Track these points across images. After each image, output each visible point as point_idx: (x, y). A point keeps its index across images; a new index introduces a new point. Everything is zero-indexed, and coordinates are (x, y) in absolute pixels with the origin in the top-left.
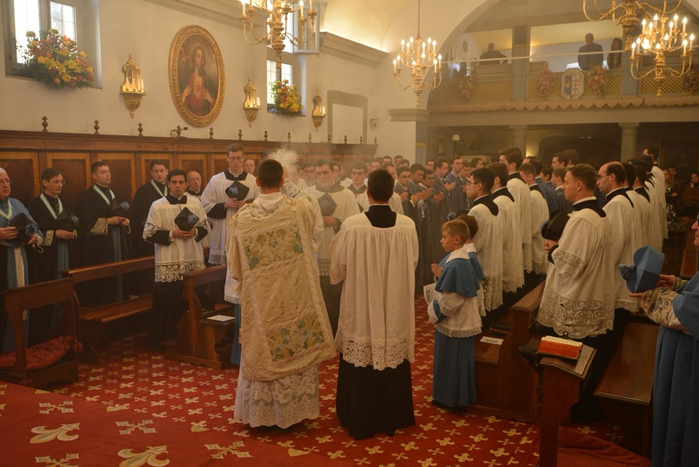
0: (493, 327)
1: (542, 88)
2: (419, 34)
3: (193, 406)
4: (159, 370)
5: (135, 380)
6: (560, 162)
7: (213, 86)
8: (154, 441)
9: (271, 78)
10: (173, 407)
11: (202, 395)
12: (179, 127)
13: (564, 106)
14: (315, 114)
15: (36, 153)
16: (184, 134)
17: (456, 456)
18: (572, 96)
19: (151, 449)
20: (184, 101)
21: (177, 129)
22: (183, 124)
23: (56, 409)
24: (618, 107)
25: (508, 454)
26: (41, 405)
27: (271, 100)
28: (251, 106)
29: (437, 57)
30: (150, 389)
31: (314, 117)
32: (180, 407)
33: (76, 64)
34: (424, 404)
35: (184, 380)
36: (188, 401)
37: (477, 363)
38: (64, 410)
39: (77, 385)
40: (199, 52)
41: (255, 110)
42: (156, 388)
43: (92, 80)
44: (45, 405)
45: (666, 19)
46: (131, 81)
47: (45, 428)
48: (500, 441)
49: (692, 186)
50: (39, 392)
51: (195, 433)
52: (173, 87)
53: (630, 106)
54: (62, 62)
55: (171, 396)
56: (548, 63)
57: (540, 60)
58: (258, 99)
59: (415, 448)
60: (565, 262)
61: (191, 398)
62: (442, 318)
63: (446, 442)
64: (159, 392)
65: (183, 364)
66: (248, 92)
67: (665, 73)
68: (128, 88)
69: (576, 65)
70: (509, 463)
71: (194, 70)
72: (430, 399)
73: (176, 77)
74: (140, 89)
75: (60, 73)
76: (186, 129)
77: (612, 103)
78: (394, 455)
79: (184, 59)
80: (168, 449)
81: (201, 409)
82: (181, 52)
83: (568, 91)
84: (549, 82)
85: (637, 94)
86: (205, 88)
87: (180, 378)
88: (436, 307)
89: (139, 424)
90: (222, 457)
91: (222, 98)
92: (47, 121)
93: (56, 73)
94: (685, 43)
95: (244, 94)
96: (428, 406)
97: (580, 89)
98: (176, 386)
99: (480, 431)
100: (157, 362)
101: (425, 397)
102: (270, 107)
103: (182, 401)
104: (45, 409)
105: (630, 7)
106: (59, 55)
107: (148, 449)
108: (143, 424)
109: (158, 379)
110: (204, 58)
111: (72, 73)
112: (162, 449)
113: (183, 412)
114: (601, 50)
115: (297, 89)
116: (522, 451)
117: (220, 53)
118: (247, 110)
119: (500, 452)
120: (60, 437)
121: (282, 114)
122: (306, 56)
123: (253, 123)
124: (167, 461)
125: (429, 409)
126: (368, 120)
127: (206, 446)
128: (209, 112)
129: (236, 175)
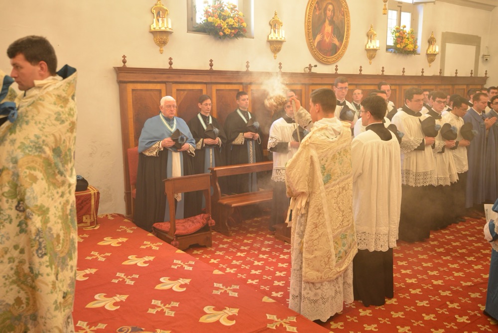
3: (280, 279)
4: (269, 246)
5: (248, 251)
7: (340, 31)
8: (232, 303)
9: (392, 24)
10: (265, 277)
12: (310, 65)
14: (428, 52)
15: (205, 85)
16: (314, 70)
19: (227, 310)
20: (316, 46)
21: (308, 66)
22: (314, 62)
26: (175, 261)
27: (391, 42)
28: (372, 47)
30: (255, 260)
31: (428, 55)
32: (270, 278)
33: (233, 21)
34: (476, 312)
35: (282, 256)
36: (278, 274)
38: (186, 268)
40: (330, 7)
41: (375, 50)
42: (260, 260)
43: (246, 32)
46: (275, 32)
47: (169, 279)
50: (179, 251)
51: (264, 302)
52: (308, 35)
54: (224, 20)
55: (267, 268)
58: (378, 42)
61: (281, 272)
62: (496, 237)
64: (260, 263)
66: (370, 36)
68: (274, 36)
71: (325, 21)
72: (483, 308)
73: (310, 27)
74: (281, 37)
75: (223, 28)
76: (316, 66)
79: (317, 13)
80: (239, 312)
81: (284, 282)
82: (315, 8)
86: (334, 34)
87: (280, 254)
88: (492, 226)
89: (229, 288)
90: (274, 328)
91: (347, 42)
92: (213, 62)
93: (220, 27)
95: (366, 38)
96: (479, 315)
98: (274, 260)
100: (269, 239)
101: (479, 305)
102: (388, 48)
103: (273, 273)
104: (176, 264)
106: (223, 15)
107: (225, 309)
108: (231, 288)
109: (264, 253)
110: (334, 11)
111: (231, 27)
112: (235, 311)
113: (271, 283)
115: (413, 33)
117: (347, 6)
118: (368, 50)
120: (175, 289)
121: (398, 52)
122: (424, 4)
123: (373, 61)
124: (234, 322)
125: (479, 318)
126: (480, 57)
127: (267, 315)
128: (336, 53)
129: (342, 102)
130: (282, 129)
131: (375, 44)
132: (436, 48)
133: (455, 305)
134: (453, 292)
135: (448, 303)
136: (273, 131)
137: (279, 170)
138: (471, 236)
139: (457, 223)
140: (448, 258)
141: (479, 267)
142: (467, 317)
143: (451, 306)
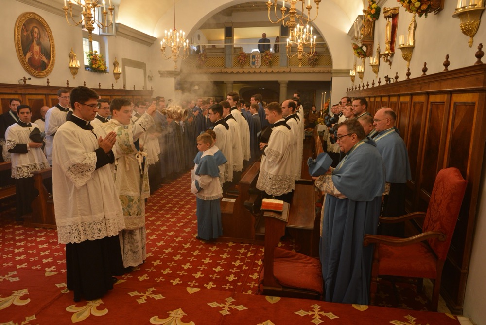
0: (228, 192)
1: (240, 61)
2: (175, 28)
3: (46, 257)
4: (21, 234)
7: (47, 53)
8: (18, 286)
9: (86, 49)
10: (32, 259)
11: (52, 249)
12: (24, 78)
13: (252, 71)
14: (115, 72)
16: (28, 82)
17: (214, 269)
18: (255, 66)
19: (16, 293)
20: (27, 61)
21: (23, 79)
22: (27, 76)
24: (278, 72)
25: (242, 263)
27: (87, 62)
28: (74, 66)
29: (185, 41)
30: (14, 248)
31: (114, 74)
32: (36, 259)
34: (192, 239)
35: (39, 240)
36: (42, 254)
37: (222, 214)
40: (36, 30)
41: (77, 68)
42: (19, 247)
45: (303, 27)
48: (237, 256)
49: (313, 113)
51: (48, 277)
52: (18, 52)
53: (284, 72)
55: (30, 252)
56: (243, 48)
57: (239, 46)
58: (78, 62)
59: (190, 267)
60: (272, 155)
61: (44, 251)
62: (200, 190)
63: (207, 261)
64: (21, 250)
65: (37, 229)
66: (71, 57)
67: (303, 55)
69: (257, 50)
70: (243, 269)
71: (33, 41)
72: (196, 235)
73: (20, 45)
76: (30, 79)
77: (275, 70)
78: (178, 273)
80: (29, 291)
81: (52, 258)
82: (22, 28)
83: (254, 63)
84: (243, 58)
85: (287, 66)
86: (42, 53)
87: (36, 238)
88: (197, 184)
89: (6, 276)
91: (54, 60)
94: (312, 40)
95: (69, 59)
96: (195, 240)
97: (260, 63)
98: (33, 244)
99: (225, 252)
100: (19, 229)
101: (192, 235)
102: (86, 67)
103: (38, 254)
105: (292, 16)
107: (14, 293)
108: (9, 276)
109: (20, 241)
110: (39, 33)
112: (25, 292)
113: (40, 262)
114: (269, 42)
115: (103, 57)
116: (249, 261)
117: (51, 31)
118: (71, 68)
119: (238, 263)
121: (94, 71)
122: (108, 37)
123: (76, 76)
124: (29, 300)
125: (195, 242)
126: (147, 77)
127: (57, 285)
128: (45, 69)
129: (66, 109)
130: (19, 133)
131: (75, 64)
132: (120, 70)
133: (180, 239)
134: (175, 231)
135: (175, 239)
136: (10, 135)
137: (20, 168)
138: (170, 195)
139: (158, 189)
140: (163, 211)
141: (183, 213)
142: (189, 244)
143: (177, 240)
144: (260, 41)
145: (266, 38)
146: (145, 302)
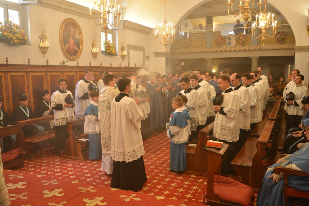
0: (194, 140)
1: (218, 42)
2: (165, 21)
3: (73, 175)
4: (58, 162)
5: (48, 166)
6: (223, 74)
7: (78, 44)
8: (57, 187)
9: (103, 40)
10: (64, 176)
11: (76, 171)
12: (64, 61)
13: (228, 50)
14: (122, 55)
15: (3, 73)
16: (66, 64)
17: (178, 190)
18: (231, 46)
19: (56, 190)
20: (66, 50)
21: (63, 62)
22: (66, 60)
23: (16, 177)
24: (250, 50)
25: (198, 188)
26: (10, 176)
27: (103, 49)
28: (95, 52)
29: (173, 30)
30: (54, 169)
31: (122, 56)
32: (67, 175)
33: (20, 35)
34: (166, 171)
35: (68, 165)
36: (70, 173)
38: (19, 177)
39: (23, 168)
40: (72, 29)
41: (96, 53)
42: (57, 169)
43: (27, 42)
44: (11, 175)
45: (266, 14)
46: (43, 42)
47: (12, 184)
48: (196, 184)
49: (281, 83)
50: (8, 171)
51: (74, 184)
52: (61, 44)
53: (255, 50)
54: (14, 34)
55: (63, 171)
56: (220, 32)
57: (217, 31)
58: (98, 49)
59: (162, 187)
61: (71, 172)
63: (174, 185)
64: (58, 170)
65: (68, 159)
66: (93, 46)
67: (266, 36)
68: (42, 45)
69: (233, 33)
70: (199, 191)
71: (70, 37)
73: (62, 40)
74: (47, 45)
75: (13, 39)
76: (67, 62)
77: (247, 48)
78: (154, 190)
79: (65, 32)
80: (63, 190)
81: (76, 176)
82: (64, 29)
83: (229, 44)
84: (221, 40)
85: (258, 45)
86: (75, 44)
88: (170, 132)
89: (51, 181)
90: (85, 192)
91: (82, 49)
92: (8, 59)
93: (11, 39)
94: (273, 24)
95: (91, 47)
96: (168, 172)
97: (234, 43)
98: (65, 167)
99: (188, 180)
100: (57, 159)
101: (167, 169)
102: (103, 52)
103: (68, 173)
104: (12, 177)
105: (246, 11)
106: (12, 31)
108: (52, 181)
109: (58, 165)
110: (74, 31)
111: (18, 39)
112: (61, 190)
113: (69, 177)
114: (243, 27)
115: (114, 44)
116: (204, 187)
117: (81, 29)
118: (93, 53)
119: (195, 188)
120: (19, 187)
121: (108, 55)
122: (118, 30)
123: (96, 59)
124: (63, 194)
125: (168, 173)
126: (145, 57)
127: (78, 188)
128: (77, 54)
130: (59, 96)
131: (96, 50)
132: (125, 53)
133: (158, 170)
134: (155, 166)
135: (155, 170)
136: (54, 98)
137: (58, 119)
138: (156, 143)
140: (149, 153)
141: (163, 155)
142: (164, 174)
143: (156, 171)
144: (235, 26)
145: (240, 23)
146: (129, 201)
